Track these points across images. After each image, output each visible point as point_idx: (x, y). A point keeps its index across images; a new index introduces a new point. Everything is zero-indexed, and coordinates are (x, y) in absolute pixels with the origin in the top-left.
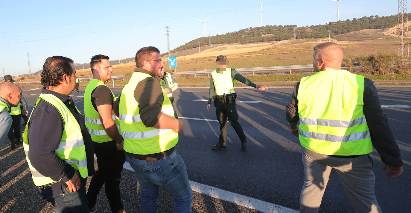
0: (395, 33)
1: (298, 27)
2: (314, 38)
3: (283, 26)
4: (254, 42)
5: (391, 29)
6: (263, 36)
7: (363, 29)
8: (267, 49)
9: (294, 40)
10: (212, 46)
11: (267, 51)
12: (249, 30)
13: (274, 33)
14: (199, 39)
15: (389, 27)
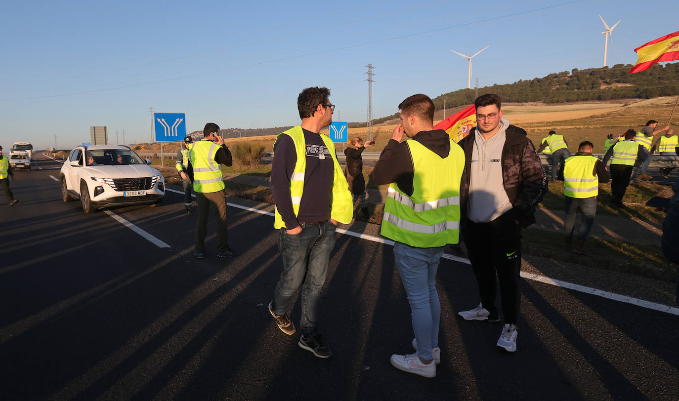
4: (577, 100)
6: (603, 87)
8: (603, 116)
11: (600, 120)
12: (571, 74)
13: (634, 82)
14: (456, 92)
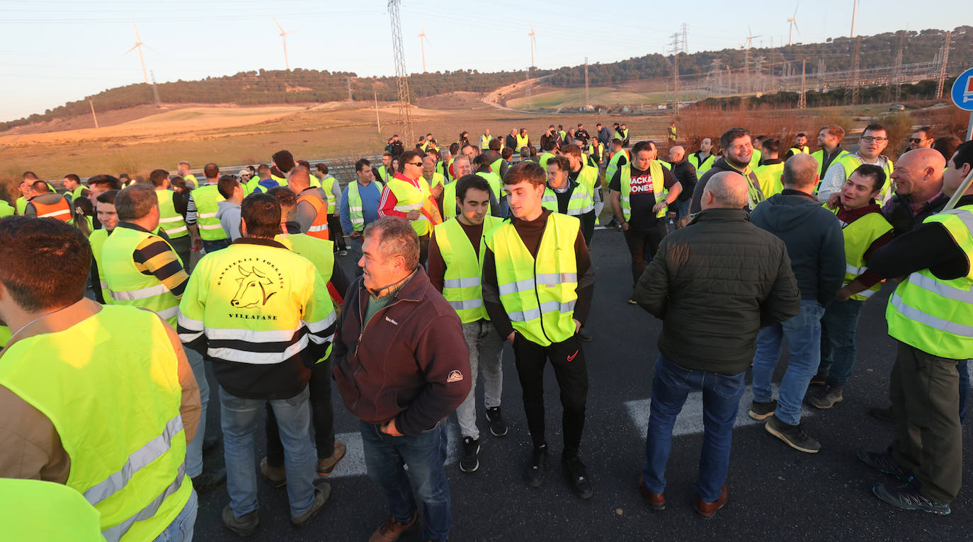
0: (496, 101)
1: (358, 77)
2: (386, 100)
3: (329, 74)
4: (268, 103)
5: (492, 94)
6: (288, 90)
7: (458, 90)
9: (350, 102)
10: (165, 107)
12: (258, 74)
15: (489, 91)
